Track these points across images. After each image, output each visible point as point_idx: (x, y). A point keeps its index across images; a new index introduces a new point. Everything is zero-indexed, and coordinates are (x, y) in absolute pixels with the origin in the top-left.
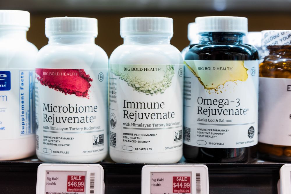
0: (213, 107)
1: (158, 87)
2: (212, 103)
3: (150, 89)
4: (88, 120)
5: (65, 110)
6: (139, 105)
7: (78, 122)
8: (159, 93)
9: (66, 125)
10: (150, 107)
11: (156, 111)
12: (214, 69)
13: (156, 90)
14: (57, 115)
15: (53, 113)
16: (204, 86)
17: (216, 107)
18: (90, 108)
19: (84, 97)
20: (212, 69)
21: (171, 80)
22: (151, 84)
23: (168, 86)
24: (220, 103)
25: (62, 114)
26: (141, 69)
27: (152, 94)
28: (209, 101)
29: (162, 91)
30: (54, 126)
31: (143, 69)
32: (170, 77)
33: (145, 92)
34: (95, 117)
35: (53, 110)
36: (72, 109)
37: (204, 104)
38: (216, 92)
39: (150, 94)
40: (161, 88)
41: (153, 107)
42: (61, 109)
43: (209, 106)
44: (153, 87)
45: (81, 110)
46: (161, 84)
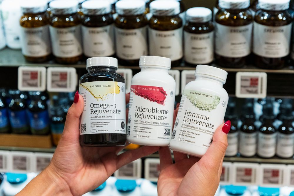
0: (100, 109)
1: (208, 107)
2: (100, 106)
3: (203, 107)
4: (163, 119)
5: (150, 111)
6: (194, 114)
7: (157, 119)
8: (207, 111)
9: (150, 120)
10: (200, 117)
11: (203, 121)
12: (100, 86)
13: (206, 108)
14: (145, 113)
15: (142, 112)
16: (95, 97)
17: (102, 109)
18: (165, 111)
19: (161, 104)
20: (99, 86)
21: (217, 105)
22: (204, 104)
23: (214, 109)
24: (105, 106)
25: (148, 113)
26: (200, 94)
27: (203, 110)
28: (98, 105)
29: (210, 110)
30: (142, 120)
31: (201, 95)
32: (216, 103)
33: (199, 108)
34: (167, 117)
35: (142, 110)
36: (154, 111)
37: (95, 107)
38: (102, 100)
39: (202, 110)
40: (210, 108)
41: (202, 118)
42: (147, 110)
43: (98, 108)
44: (205, 106)
45: (159, 112)
46: (210, 106)
